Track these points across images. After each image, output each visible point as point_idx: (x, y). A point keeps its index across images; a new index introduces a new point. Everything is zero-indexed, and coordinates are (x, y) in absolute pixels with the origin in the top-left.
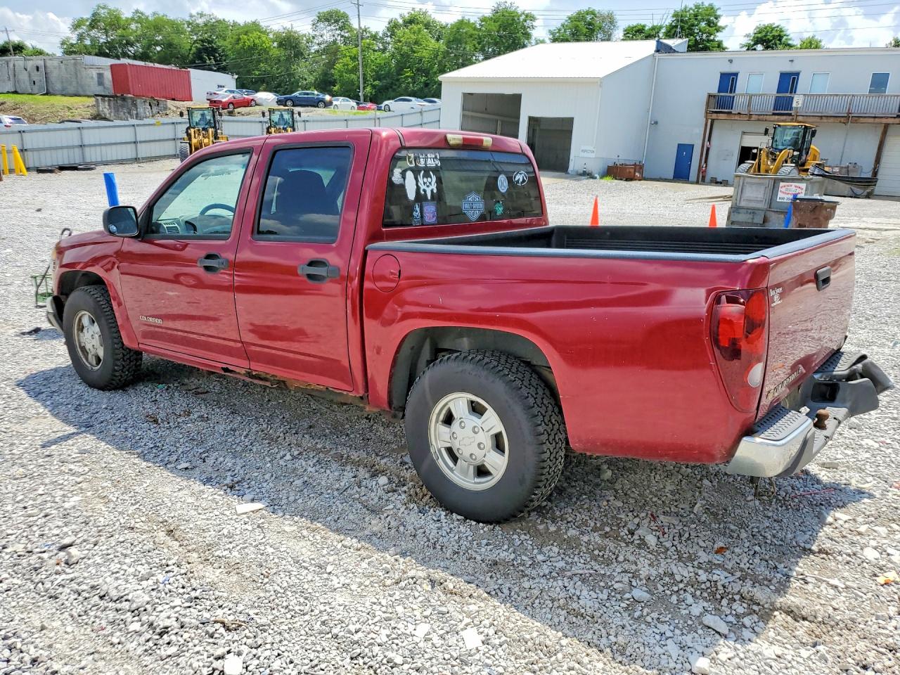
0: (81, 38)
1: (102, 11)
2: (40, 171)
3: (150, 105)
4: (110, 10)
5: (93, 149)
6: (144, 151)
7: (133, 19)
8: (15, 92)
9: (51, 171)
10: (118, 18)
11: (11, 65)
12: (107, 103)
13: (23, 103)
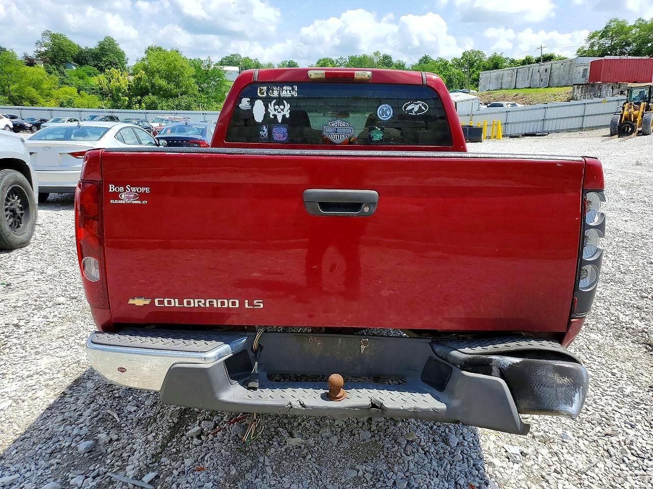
0: (592, 45)
1: (613, 23)
2: (511, 137)
3: (612, 88)
4: (619, 22)
5: (551, 121)
6: (588, 122)
7: (634, 26)
8: (530, 87)
9: (517, 137)
10: (623, 27)
11: (531, 70)
12: (580, 90)
13: (529, 94)
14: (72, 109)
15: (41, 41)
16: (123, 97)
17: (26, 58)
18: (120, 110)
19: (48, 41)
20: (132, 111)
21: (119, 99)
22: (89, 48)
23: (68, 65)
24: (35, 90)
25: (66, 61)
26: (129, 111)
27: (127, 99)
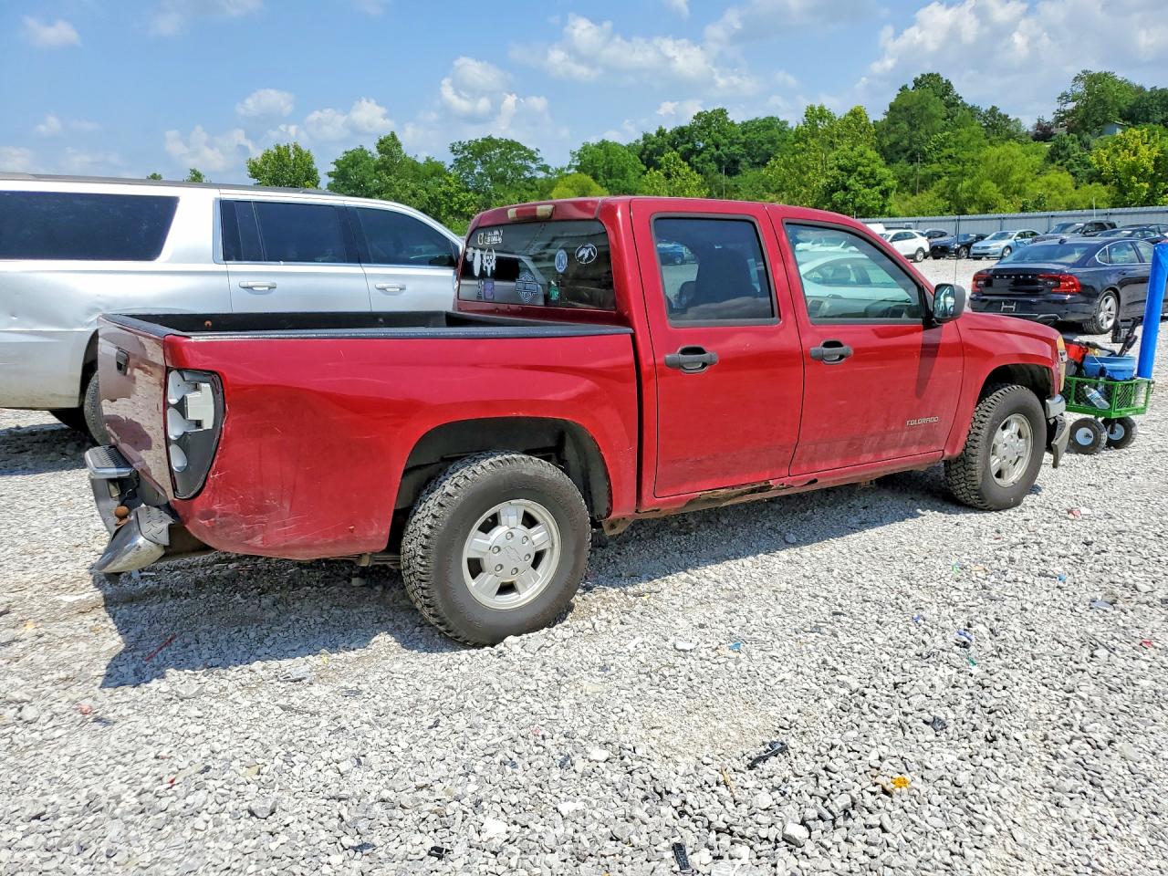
14: (1042, 214)
15: (1069, 91)
16: (1138, 182)
17: (1039, 126)
18: (1132, 209)
19: (1080, 89)
20: (1157, 208)
21: (1131, 188)
22: (1158, 88)
23: (1107, 127)
24: (995, 185)
25: (1107, 121)
26: (1151, 208)
27: (1147, 185)
